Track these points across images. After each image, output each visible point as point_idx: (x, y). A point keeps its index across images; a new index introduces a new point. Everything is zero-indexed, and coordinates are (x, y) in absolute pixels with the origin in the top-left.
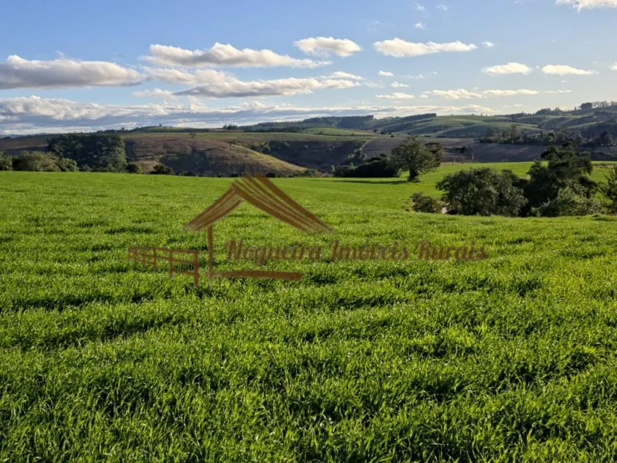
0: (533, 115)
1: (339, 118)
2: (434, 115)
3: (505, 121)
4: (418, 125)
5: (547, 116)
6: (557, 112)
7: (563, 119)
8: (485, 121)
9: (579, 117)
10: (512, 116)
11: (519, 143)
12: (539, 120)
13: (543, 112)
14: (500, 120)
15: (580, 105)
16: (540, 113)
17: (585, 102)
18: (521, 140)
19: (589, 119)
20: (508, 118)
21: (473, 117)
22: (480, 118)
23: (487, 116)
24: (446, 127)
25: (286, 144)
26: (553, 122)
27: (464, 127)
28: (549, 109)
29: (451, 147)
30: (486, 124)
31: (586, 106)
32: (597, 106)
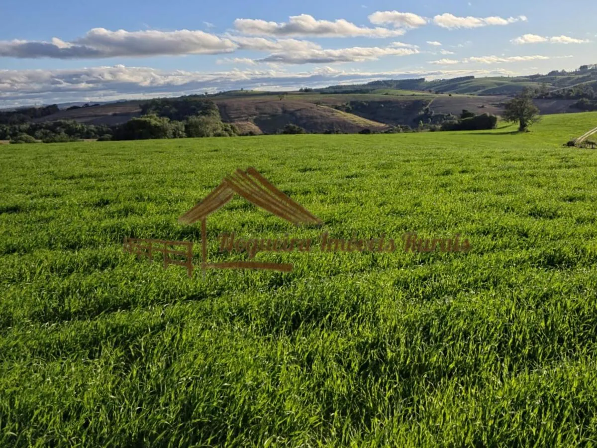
0: (546, 76)
1: (396, 81)
2: (472, 77)
3: (527, 81)
4: (462, 85)
5: (558, 77)
6: (563, 73)
7: (569, 79)
8: (512, 81)
9: (580, 76)
10: (531, 77)
11: (549, 98)
12: (552, 79)
13: (553, 73)
14: (523, 81)
15: (579, 67)
16: (551, 74)
17: (583, 65)
18: (549, 95)
19: (588, 78)
20: (529, 79)
21: (502, 78)
22: (508, 79)
23: (512, 78)
24: (483, 87)
25: (365, 104)
26: (563, 80)
27: (497, 87)
28: (557, 71)
29: (498, 103)
30: (513, 83)
31: (584, 68)
32: (591, 68)
